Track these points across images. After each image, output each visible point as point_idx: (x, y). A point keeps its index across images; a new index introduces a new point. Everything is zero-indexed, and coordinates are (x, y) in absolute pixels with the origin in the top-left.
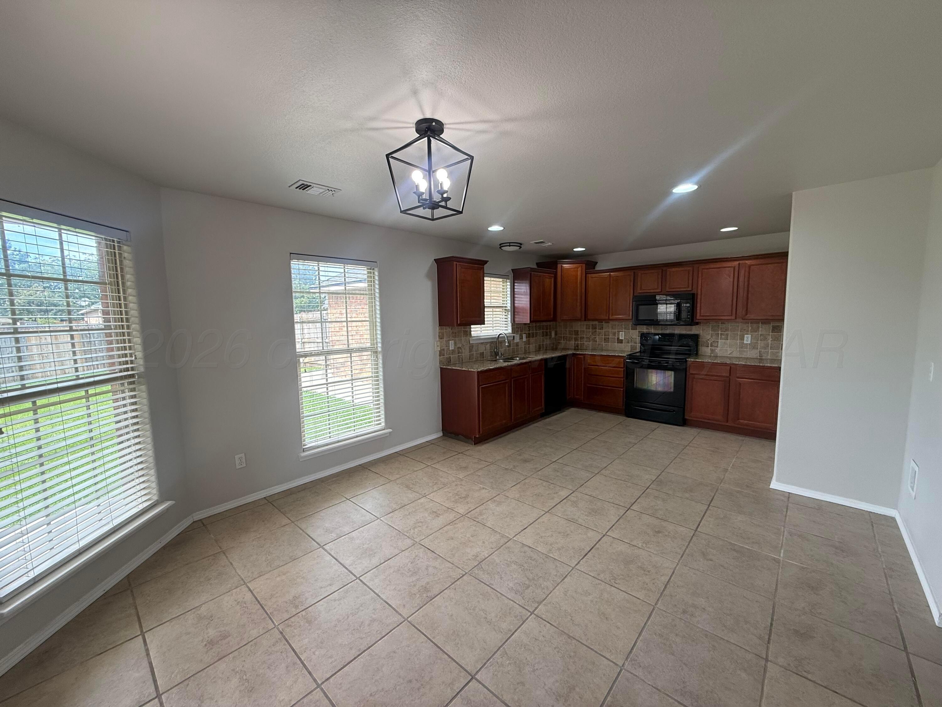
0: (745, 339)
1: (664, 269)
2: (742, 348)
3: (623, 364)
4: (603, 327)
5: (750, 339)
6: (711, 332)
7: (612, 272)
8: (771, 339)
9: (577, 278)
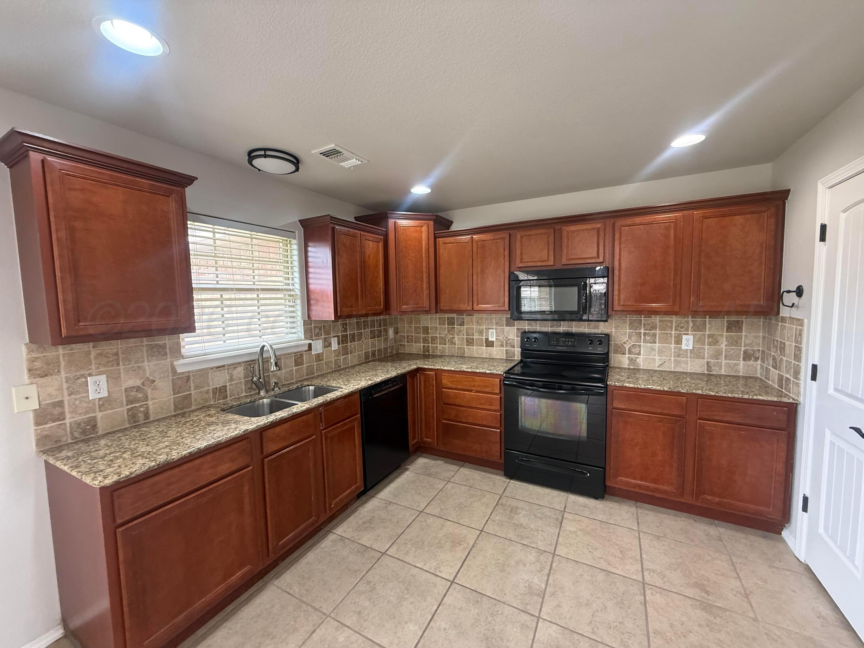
0: (684, 342)
1: (557, 227)
2: (678, 356)
3: (499, 388)
4: (464, 322)
5: (691, 343)
6: (628, 331)
7: (475, 234)
8: (725, 344)
9: (421, 244)
